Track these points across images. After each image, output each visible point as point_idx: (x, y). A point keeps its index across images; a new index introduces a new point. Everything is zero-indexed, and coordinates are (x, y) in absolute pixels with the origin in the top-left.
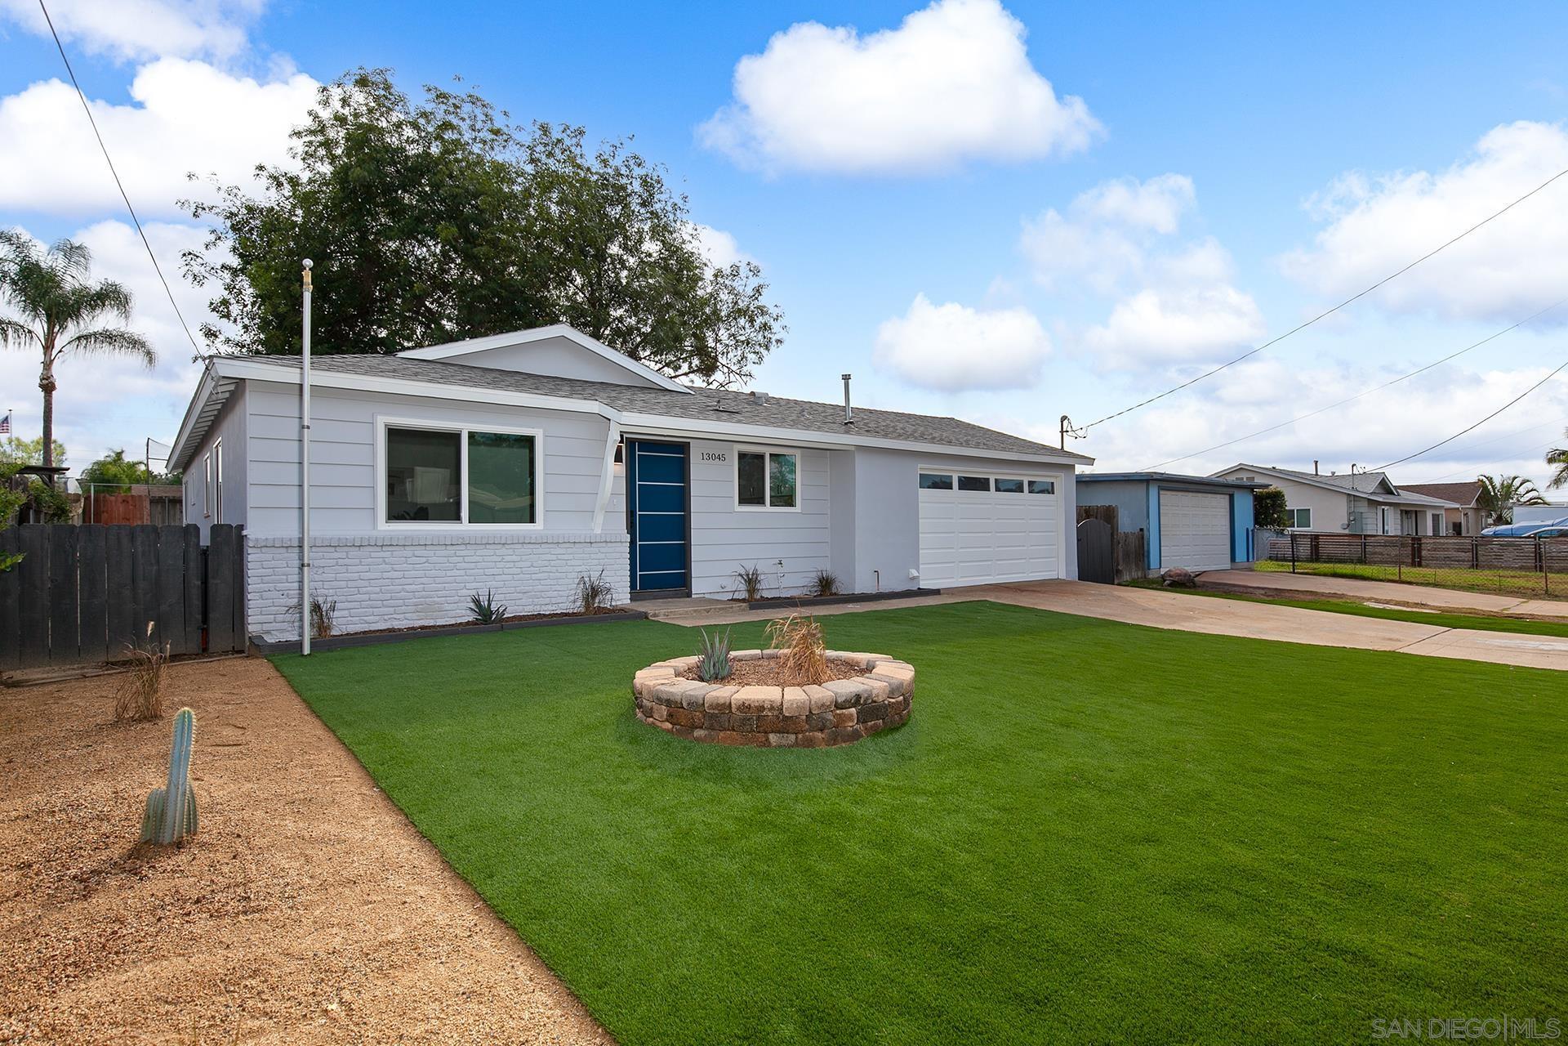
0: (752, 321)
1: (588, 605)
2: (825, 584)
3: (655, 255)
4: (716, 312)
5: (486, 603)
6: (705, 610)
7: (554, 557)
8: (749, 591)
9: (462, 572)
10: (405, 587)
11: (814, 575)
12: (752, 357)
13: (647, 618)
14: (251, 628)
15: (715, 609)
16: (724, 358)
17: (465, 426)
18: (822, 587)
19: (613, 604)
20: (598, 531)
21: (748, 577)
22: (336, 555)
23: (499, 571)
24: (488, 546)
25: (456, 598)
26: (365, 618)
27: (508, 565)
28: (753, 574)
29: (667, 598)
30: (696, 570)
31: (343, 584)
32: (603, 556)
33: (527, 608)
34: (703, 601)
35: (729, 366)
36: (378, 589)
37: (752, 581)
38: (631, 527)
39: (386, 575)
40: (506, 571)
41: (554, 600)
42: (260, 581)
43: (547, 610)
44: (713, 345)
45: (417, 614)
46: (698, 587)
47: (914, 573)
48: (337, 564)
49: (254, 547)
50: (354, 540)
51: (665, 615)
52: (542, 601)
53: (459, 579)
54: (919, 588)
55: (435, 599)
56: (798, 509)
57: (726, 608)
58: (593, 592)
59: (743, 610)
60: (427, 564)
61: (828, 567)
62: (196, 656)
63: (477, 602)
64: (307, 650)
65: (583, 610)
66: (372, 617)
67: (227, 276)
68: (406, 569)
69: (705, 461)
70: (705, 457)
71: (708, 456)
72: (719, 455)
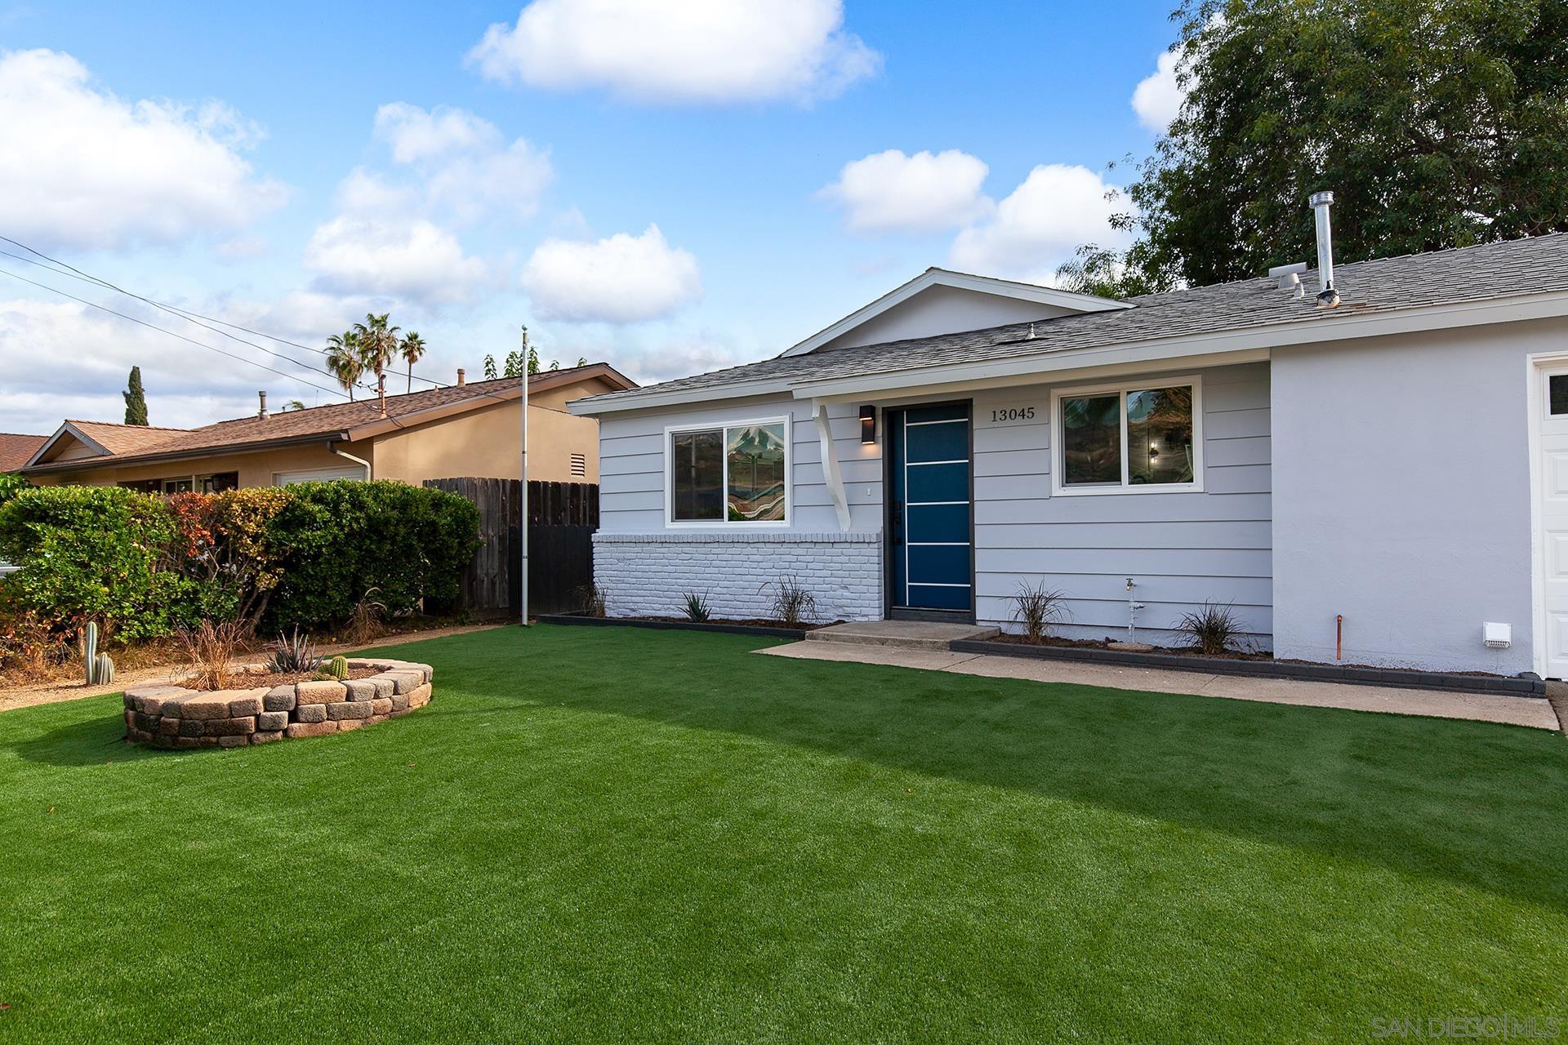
1: (788, 615)
2: (1212, 630)
8: (1029, 624)
9: (717, 570)
10: (677, 580)
17: (725, 424)
18: (1205, 635)
20: (844, 528)
22: (636, 550)
27: (753, 565)
28: (1043, 598)
30: (982, 585)
31: (640, 574)
36: (660, 581)
37: (1038, 609)
38: (895, 523)
39: (665, 569)
40: (752, 571)
46: (983, 610)
48: (637, 558)
53: (713, 577)
56: (1197, 485)
58: (794, 601)
68: (678, 564)
69: (999, 423)
70: (999, 416)
71: (1003, 412)
72: (1023, 410)
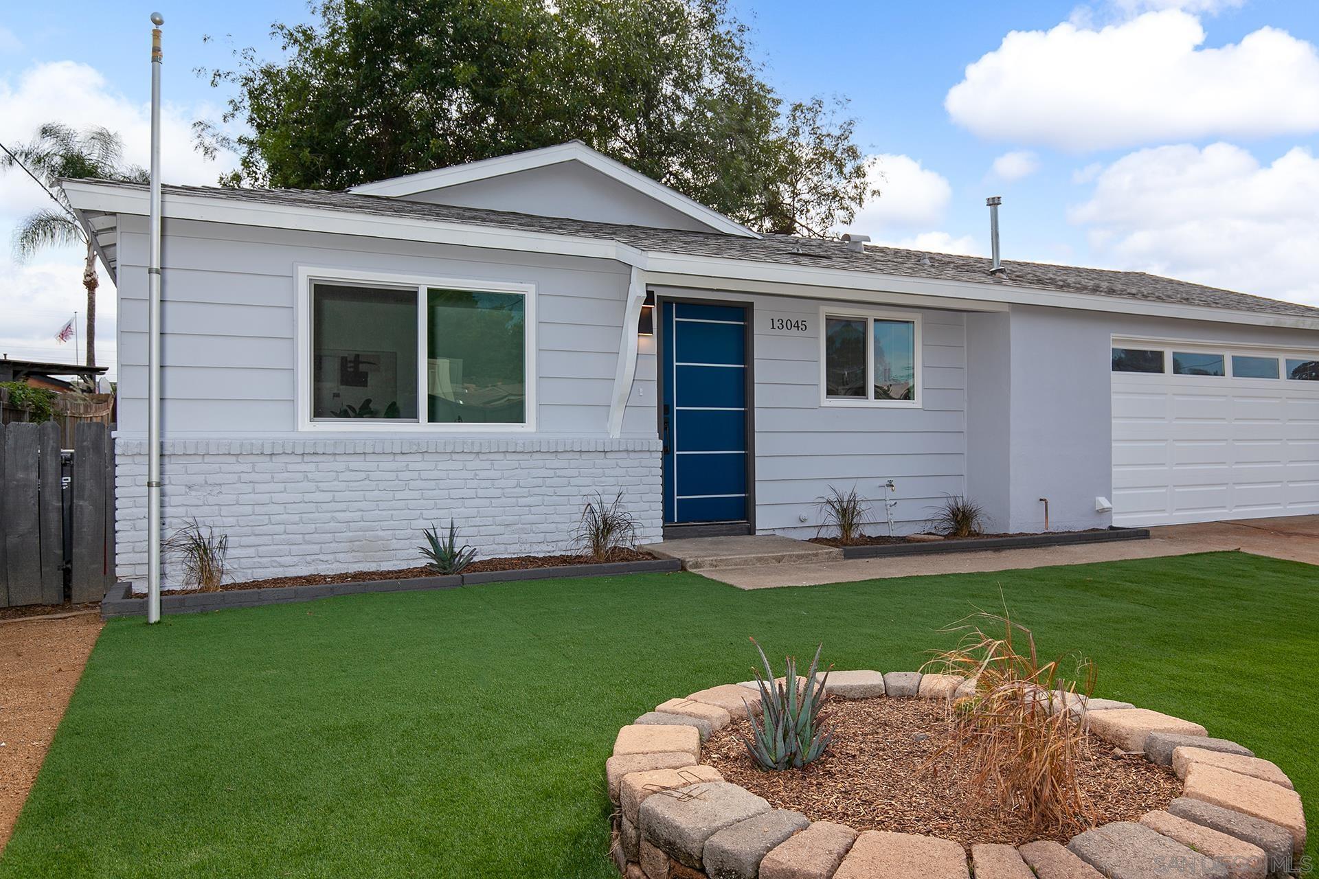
0: (840, 166)
1: (597, 546)
2: (961, 518)
3: (716, 91)
4: (794, 160)
5: (447, 541)
6: (774, 558)
7: (551, 474)
8: (842, 527)
9: (416, 494)
10: (335, 514)
11: (943, 503)
12: (840, 214)
13: (683, 569)
14: (119, 572)
15: (791, 556)
16: (803, 216)
17: (423, 280)
18: (957, 522)
19: (637, 543)
20: (616, 434)
21: (841, 506)
22: (238, 468)
23: (471, 493)
24: (455, 456)
25: (409, 531)
26: (277, 559)
27: (484, 484)
28: (849, 501)
29: (717, 535)
30: (762, 493)
31: (248, 509)
32: (622, 472)
33: (512, 548)
34: (773, 540)
35: (810, 227)
36: (296, 518)
37: (847, 513)
38: (665, 429)
39: (308, 497)
40: (481, 493)
41: (549, 537)
42: (131, 504)
43: (540, 552)
44: (788, 201)
45: (353, 554)
46: (764, 519)
47: (1103, 502)
48: (240, 481)
49: (124, 454)
50: (263, 445)
51: (711, 565)
52: (532, 537)
53: (412, 504)
54: (1111, 528)
55: (381, 533)
56: (917, 403)
57: (807, 556)
58: (605, 527)
59: (835, 559)
60: (367, 482)
61: (966, 494)
62: (55, 607)
63: (433, 541)
64: (155, 616)
65: (589, 552)
66: (289, 558)
67: (244, 149)
68: (337, 489)
69: (777, 331)
70: (777, 324)
71: (780, 322)
72: (797, 321)
